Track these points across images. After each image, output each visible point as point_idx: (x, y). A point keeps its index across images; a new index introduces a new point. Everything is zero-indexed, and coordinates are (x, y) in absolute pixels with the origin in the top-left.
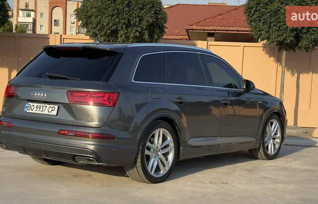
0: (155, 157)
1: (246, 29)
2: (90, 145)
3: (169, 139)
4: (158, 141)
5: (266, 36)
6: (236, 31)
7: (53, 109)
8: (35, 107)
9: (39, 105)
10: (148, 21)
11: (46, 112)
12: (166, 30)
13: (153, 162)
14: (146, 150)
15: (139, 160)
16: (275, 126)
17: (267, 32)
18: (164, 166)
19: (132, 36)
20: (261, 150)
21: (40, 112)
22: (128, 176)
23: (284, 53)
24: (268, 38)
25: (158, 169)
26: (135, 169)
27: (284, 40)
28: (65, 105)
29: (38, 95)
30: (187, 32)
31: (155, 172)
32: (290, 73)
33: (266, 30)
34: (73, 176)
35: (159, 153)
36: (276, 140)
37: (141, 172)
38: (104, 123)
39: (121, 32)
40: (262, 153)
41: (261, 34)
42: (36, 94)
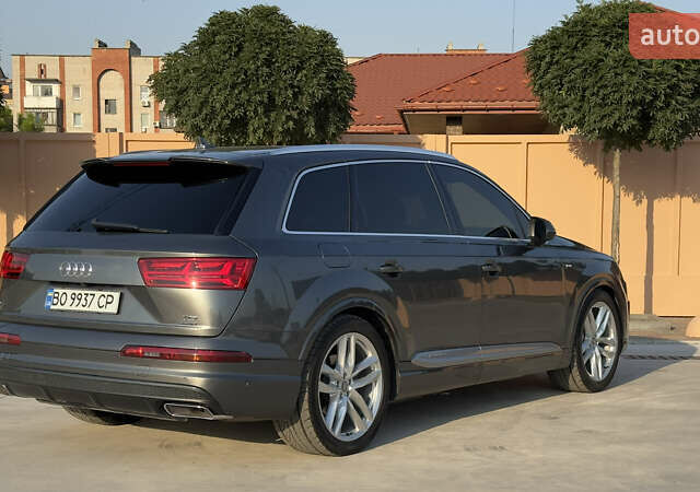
0: (341, 398)
1: (533, 104)
2: (195, 377)
3: (370, 355)
4: (345, 362)
5: (576, 118)
6: (509, 109)
7: (110, 299)
8: (69, 297)
9: (77, 292)
10: (312, 95)
11: (94, 308)
12: (354, 114)
13: (338, 409)
14: (320, 383)
15: (305, 405)
16: (603, 318)
17: (578, 110)
18: (362, 416)
19: (280, 129)
20: (575, 370)
21: (80, 308)
22: (282, 442)
23: (617, 154)
24: (580, 124)
25: (348, 424)
26: (297, 426)
27: (616, 125)
28: (134, 289)
29: (73, 269)
30: (403, 117)
31: (343, 430)
32: (632, 196)
33: (576, 104)
34: (161, 446)
35: (350, 388)
36: (606, 347)
37: (311, 430)
38: (224, 326)
39: (255, 123)
40: (578, 378)
41: (564, 115)
42: (69, 269)
